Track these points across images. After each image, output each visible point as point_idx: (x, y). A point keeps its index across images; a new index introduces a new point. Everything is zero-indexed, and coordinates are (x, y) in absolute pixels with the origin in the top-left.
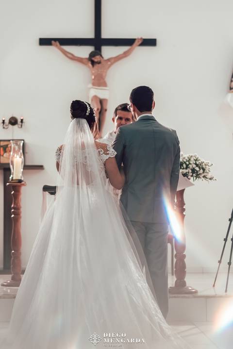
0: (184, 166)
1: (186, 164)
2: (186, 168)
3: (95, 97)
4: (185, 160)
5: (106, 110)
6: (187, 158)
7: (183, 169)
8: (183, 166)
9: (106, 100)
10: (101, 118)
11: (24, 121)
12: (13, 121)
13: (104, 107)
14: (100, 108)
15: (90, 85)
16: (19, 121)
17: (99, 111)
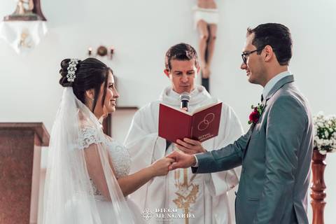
0: (327, 134)
1: (329, 131)
2: (329, 138)
3: (202, 22)
4: (327, 126)
5: (215, 38)
6: (330, 123)
7: (325, 138)
8: (324, 134)
9: (214, 26)
10: (209, 48)
11: (114, 51)
12: (102, 52)
13: (213, 34)
14: (207, 34)
15: (196, 7)
16: (109, 51)
17: (207, 38)
